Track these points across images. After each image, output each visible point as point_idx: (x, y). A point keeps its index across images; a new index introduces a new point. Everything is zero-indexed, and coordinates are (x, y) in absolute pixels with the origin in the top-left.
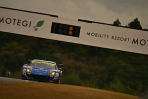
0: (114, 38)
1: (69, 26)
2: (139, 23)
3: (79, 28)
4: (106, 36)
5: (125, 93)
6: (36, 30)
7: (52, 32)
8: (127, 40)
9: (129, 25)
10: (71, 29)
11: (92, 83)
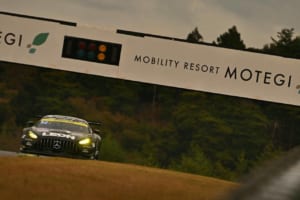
0: (189, 67)
1: (99, 43)
2: (238, 35)
3: (118, 47)
4: (173, 64)
5: (212, 176)
6: (32, 51)
7: (65, 55)
8: (215, 71)
9: (218, 40)
10: (103, 48)
11: (147, 156)
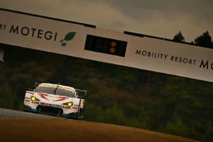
0: (174, 59)
1: (111, 40)
2: (210, 38)
3: (125, 44)
4: (163, 57)
6: (64, 45)
7: (86, 48)
9: (196, 41)
10: (114, 44)
11: (142, 121)
